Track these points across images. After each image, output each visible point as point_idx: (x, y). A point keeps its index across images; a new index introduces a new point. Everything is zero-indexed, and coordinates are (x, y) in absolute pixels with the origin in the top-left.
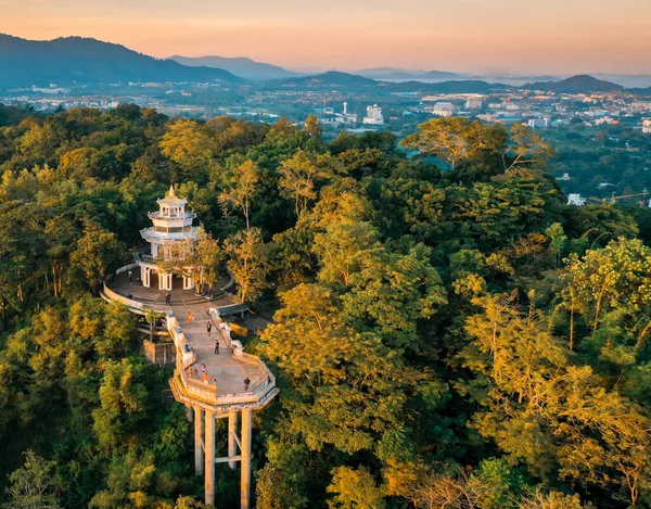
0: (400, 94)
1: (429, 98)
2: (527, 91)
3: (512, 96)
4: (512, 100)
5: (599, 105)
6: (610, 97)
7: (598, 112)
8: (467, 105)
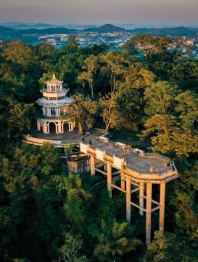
0: (27, 35)
1: (42, 37)
2: (86, 32)
3: (80, 35)
4: (81, 37)
5: (118, 37)
6: (121, 34)
7: (119, 41)
8: (62, 40)
